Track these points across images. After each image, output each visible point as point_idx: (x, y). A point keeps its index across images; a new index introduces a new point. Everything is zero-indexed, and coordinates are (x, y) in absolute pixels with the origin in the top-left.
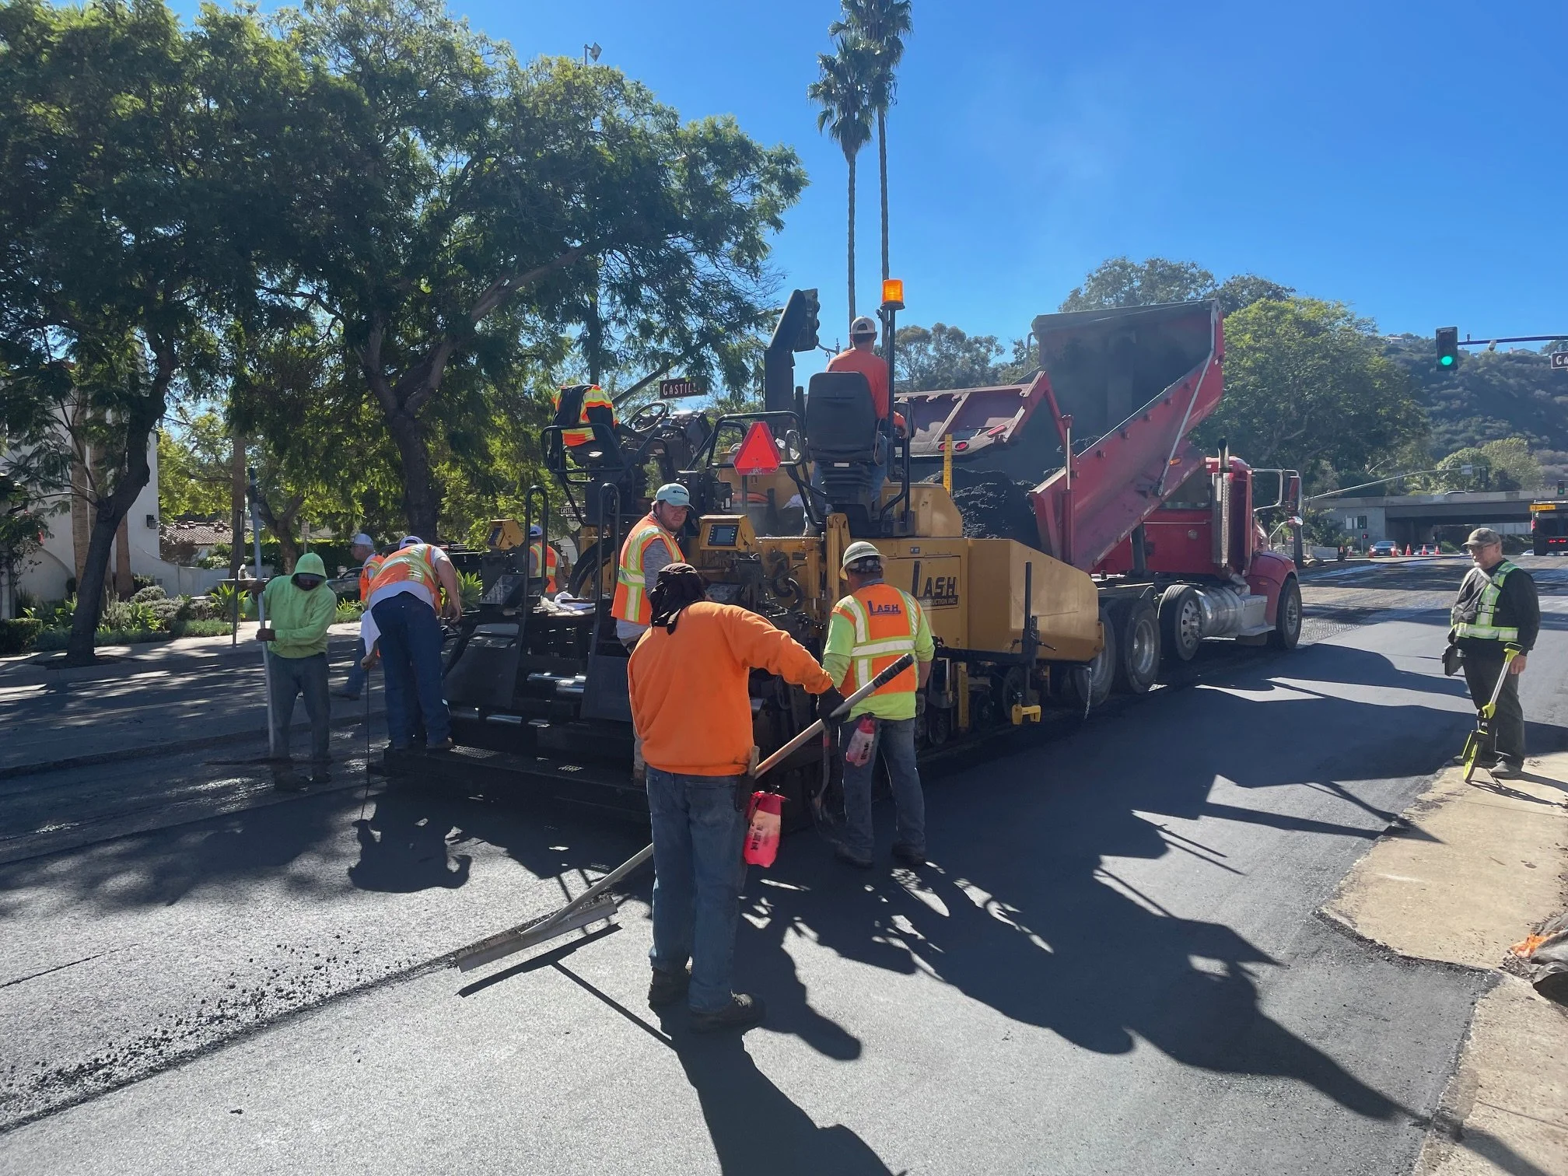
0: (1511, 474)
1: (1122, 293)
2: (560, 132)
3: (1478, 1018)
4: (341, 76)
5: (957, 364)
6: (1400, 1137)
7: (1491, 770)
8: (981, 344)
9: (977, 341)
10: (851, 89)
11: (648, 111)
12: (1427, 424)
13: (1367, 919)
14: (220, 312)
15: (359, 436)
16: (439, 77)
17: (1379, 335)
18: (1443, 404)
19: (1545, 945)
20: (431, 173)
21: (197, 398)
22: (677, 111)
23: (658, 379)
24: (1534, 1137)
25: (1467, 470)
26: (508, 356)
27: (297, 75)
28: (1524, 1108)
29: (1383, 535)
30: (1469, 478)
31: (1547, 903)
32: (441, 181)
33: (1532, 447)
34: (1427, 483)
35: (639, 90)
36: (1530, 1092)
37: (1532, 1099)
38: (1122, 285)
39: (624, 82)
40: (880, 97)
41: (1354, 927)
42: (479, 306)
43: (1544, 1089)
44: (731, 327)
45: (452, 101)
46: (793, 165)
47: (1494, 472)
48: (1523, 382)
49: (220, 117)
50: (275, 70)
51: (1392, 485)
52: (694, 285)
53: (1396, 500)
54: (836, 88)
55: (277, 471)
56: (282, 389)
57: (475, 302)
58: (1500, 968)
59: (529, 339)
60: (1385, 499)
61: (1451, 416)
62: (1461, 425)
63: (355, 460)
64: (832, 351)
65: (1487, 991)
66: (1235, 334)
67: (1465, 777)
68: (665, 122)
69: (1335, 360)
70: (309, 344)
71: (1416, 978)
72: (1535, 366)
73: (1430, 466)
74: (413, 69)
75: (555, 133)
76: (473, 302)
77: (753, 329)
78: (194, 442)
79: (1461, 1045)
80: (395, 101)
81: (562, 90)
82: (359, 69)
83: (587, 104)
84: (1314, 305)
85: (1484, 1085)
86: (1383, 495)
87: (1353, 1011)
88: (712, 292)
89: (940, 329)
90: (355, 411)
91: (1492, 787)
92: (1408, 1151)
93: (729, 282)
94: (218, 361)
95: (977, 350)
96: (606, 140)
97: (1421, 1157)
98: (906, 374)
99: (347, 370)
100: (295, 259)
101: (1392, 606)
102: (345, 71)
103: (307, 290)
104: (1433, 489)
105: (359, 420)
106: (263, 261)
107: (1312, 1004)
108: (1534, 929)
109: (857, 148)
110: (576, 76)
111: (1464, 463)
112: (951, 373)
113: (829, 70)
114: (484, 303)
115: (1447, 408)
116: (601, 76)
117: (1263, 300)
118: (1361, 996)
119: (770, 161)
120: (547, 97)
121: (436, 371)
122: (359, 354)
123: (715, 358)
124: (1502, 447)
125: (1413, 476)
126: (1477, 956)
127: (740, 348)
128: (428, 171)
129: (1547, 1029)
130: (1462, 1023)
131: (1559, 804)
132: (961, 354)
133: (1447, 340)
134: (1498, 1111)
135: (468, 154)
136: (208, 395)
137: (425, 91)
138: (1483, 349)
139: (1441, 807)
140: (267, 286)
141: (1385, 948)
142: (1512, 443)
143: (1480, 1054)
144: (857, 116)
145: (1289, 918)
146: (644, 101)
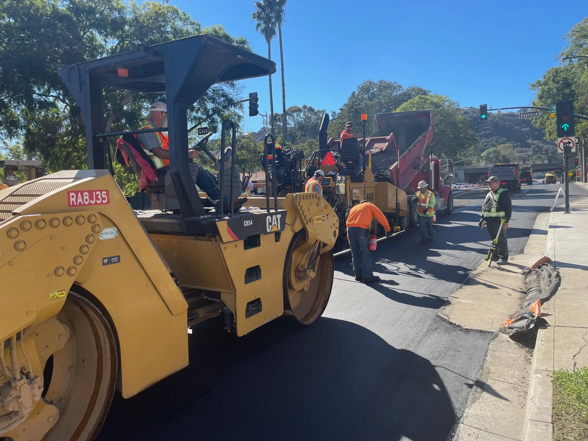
0: (507, 157)
1: (370, 93)
2: (154, 31)
3: (490, 349)
4: (64, 9)
5: (312, 120)
6: (463, 392)
7: (497, 262)
8: (320, 112)
9: (319, 111)
10: (268, 15)
11: (189, 23)
12: (478, 139)
13: (454, 316)
14: (18, 103)
15: (79, 152)
16: (104, 9)
17: (461, 108)
18: (483, 132)
19: (513, 322)
20: (103, 47)
21: (11, 138)
22: (200, 23)
23: (198, 127)
24: (508, 389)
25: (492, 156)
26: (137, 119)
27: (46, 8)
28: (505, 379)
29: (464, 180)
30: (493, 158)
31: (515, 308)
32: (107, 50)
33: (514, 147)
34: (479, 161)
35: (185, 15)
36: (507, 374)
37: (508, 376)
38: (370, 90)
39: (179, 12)
40: (279, 18)
41: (449, 319)
42: (125, 100)
43: (512, 372)
44: (225, 107)
45: (110, 19)
46: (246, 44)
47: (501, 156)
48: (511, 123)
49: (15, 25)
50: (36, 6)
51: (467, 161)
52: (210, 91)
53: (468, 167)
54: (262, 15)
55: (46, 166)
56: (46, 134)
57: (123, 98)
58: (498, 331)
59: (145, 113)
60: (464, 167)
61: (486, 136)
62: (490, 139)
63: (78, 161)
64: (265, 116)
65: (493, 339)
66: (410, 108)
67: (488, 265)
68: (196, 27)
69: (445, 117)
70: (56, 115)
71: (470, 336)
72: (515, 118)
73: (479, 154)
74: (94, 6)
75: (152, 32)
76: (122, 98)
77: (233, 108)
78: (11, 156)
79: (484, 359)
80: (87, 19)
81: (154, 14)
82: (72, 6)
83: (164, 20)
84: (437, 97)
85: (492, 372)
86: (463, 165)
87: (448, 349)
88: (216, 94)
89: (305, 107)
90: (76, 142)
91: (497, 268)
92: (466, 397)
93: (223, 90)
94: (19, 124)
95: (319, 115)
96: (173, 34)
97: (470, 398)
98: (293, 124)
99: (72, 126)
100: (49, 82)
101: (466, 205)
102: (66, 7)
103: (54, 94)
104: (480, 163)
105: (78, 145)
106: (35, 83)
107: (434, 347)
108: (510, 317)
109: (271, 38)
110: (159, 9)
111: (491, 153)
112: (310, 123)
113: (259, 8)
114: (127, 98)
115: (485, 133)
116: (170, 9)
117: (420, 95)
118: (451, 343)
119: (237, 43)
120: (148, 17)
121: (108, 125)
122: (77, 120)
123: (219, 119)
124: (504, 147)
125: (474, 158)
126: (490, 327)
127: (228, 115)
128: (101, 46)
129: (514, 352)
130: (485, 351)
131: (520, 273)
132: (313, 116)
133: (484, 109)
134: (496, 381)
135: (117, 40)
136: (15, 137)
137: (99, 15)
138: (496, 112)
139: (480, 276)
140: (37, 93)
141: (459, 326)
142: (507, 146)
143: (490, 361)
144: (270, 25)
145: (427, 317)
146: (187, 19)
